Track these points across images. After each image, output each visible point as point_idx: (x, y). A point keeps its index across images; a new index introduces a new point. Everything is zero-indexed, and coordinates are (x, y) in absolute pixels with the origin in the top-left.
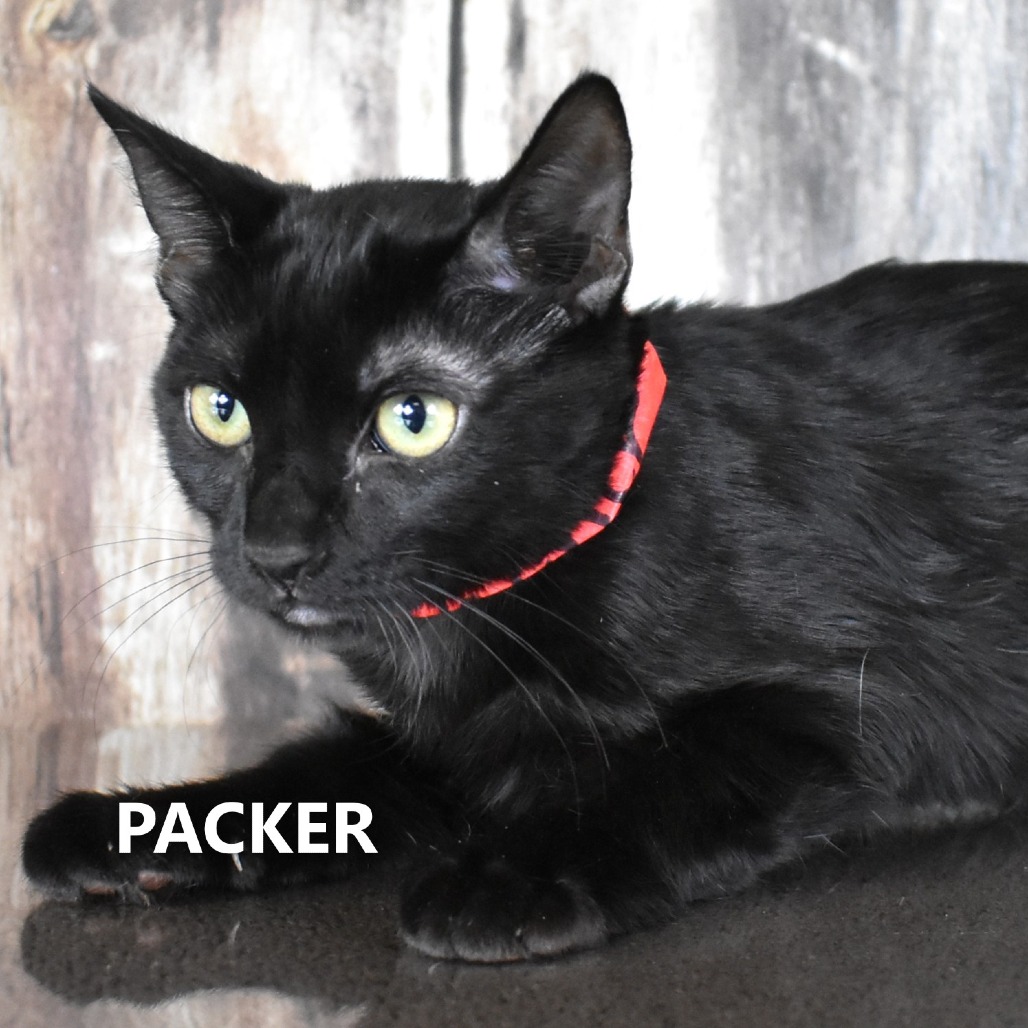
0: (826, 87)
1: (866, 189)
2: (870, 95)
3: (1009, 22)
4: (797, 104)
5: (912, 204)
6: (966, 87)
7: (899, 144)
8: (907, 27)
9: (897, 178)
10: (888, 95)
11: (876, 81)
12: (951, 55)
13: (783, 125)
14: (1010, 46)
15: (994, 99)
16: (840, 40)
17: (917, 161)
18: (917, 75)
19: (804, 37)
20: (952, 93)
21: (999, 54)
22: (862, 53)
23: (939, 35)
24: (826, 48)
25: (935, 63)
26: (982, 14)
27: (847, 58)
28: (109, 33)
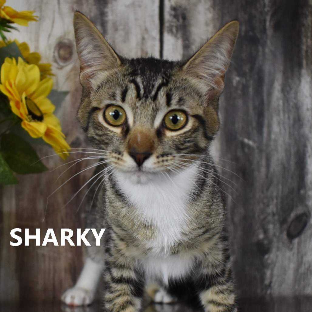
0: (246, 150)
1: (256, 173)
2: (256, 151)
3: (290, 133)
4: (239, 154)
5: (267, 176)
6: (279, 148)
7: (264, 162)
8: (265, 135)
9: (263, 170)
10: (261, 151)
11: (258, 148)
12: (276, 141)
13: (236, 159)
14: (290, 138)
15: (286, 151)
16: (249, 139)
17: (268, 166)
18: (268, 146)
19: (241, 139)
20: (276, 150)
21: (287, 140)
22: (254, 142)
23: (273, 137)
24: (246, 141)
25: (272, 143)
26: (283, 131)
27: (251, 143)
28: (84, 144)
